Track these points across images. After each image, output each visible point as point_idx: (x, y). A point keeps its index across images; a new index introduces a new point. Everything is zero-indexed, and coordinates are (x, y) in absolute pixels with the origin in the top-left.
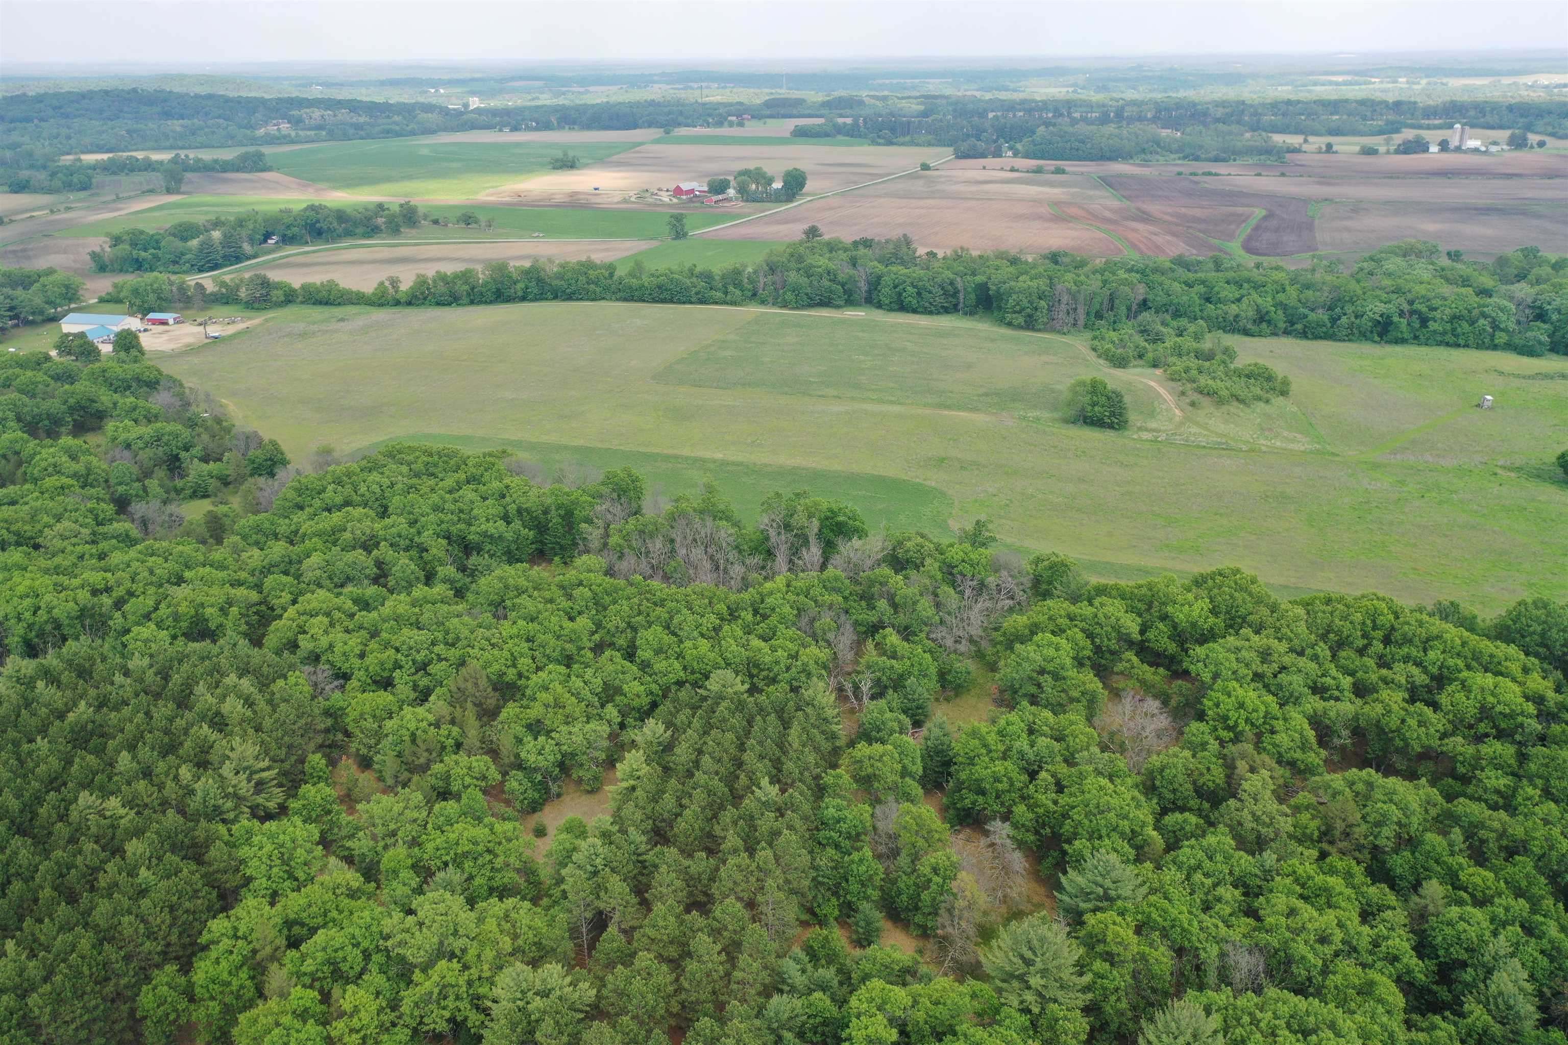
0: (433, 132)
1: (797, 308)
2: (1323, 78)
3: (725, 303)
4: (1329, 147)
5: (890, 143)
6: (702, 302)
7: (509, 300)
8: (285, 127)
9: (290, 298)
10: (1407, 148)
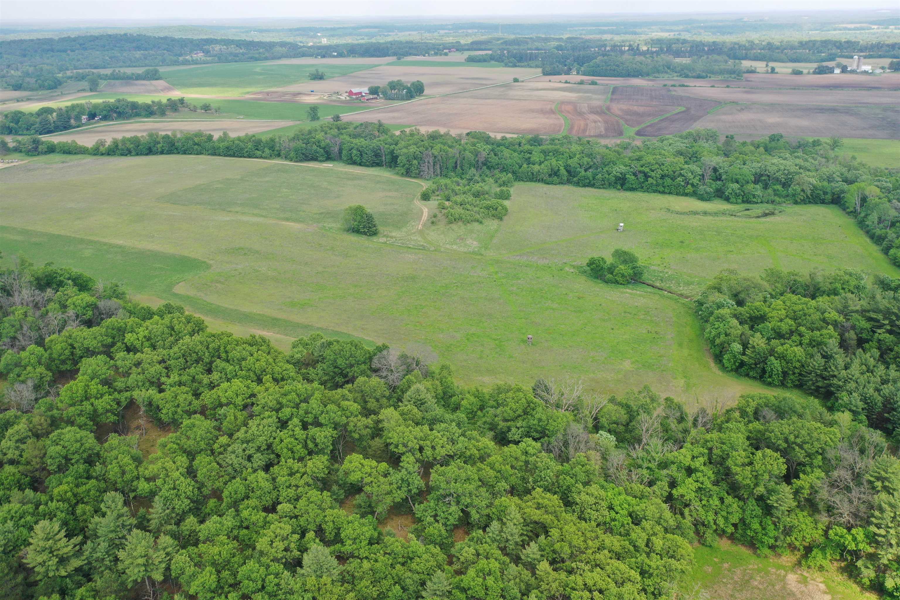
0: (279, 58)
1: (297, 162)
2: (849, 26)
3: (261, 157)
4: (773, 69)
5: (515, 66)
6: (249, 157)
7: (156, 153)
8: (201, 54)
9: (51, 149)
10: (821, 71)
